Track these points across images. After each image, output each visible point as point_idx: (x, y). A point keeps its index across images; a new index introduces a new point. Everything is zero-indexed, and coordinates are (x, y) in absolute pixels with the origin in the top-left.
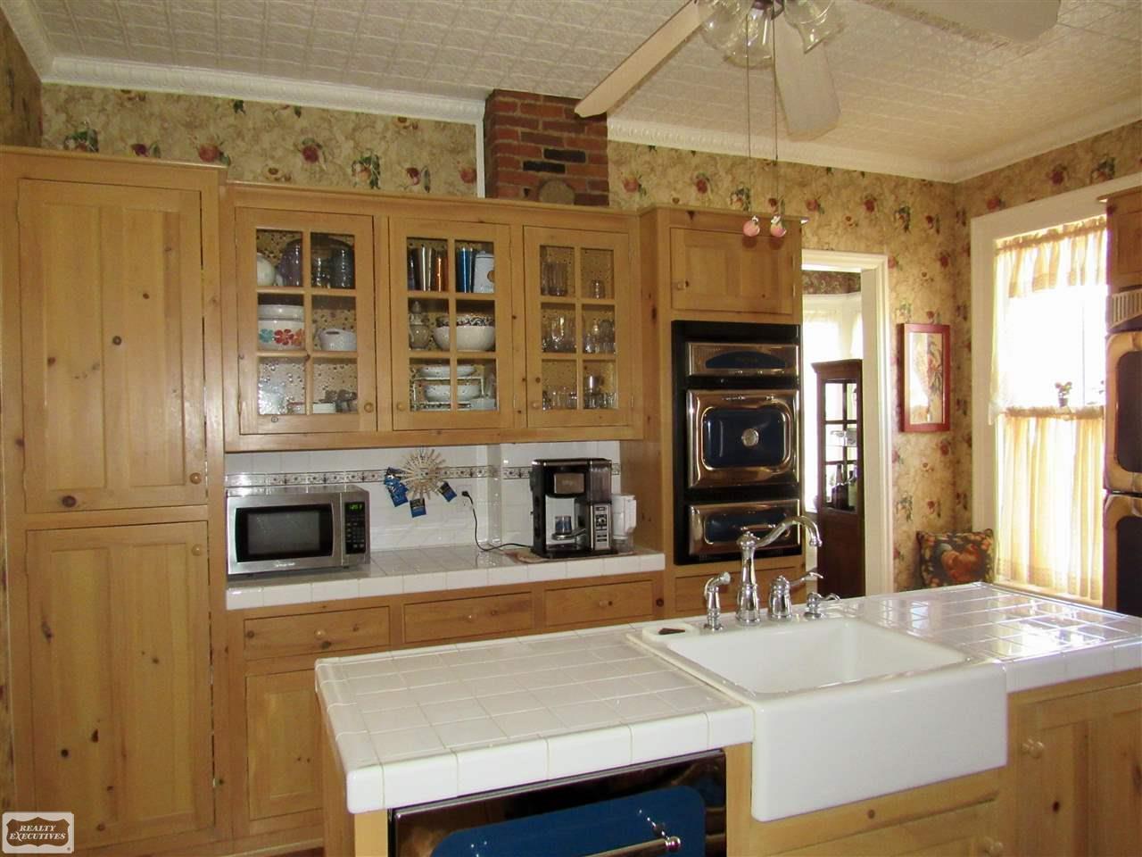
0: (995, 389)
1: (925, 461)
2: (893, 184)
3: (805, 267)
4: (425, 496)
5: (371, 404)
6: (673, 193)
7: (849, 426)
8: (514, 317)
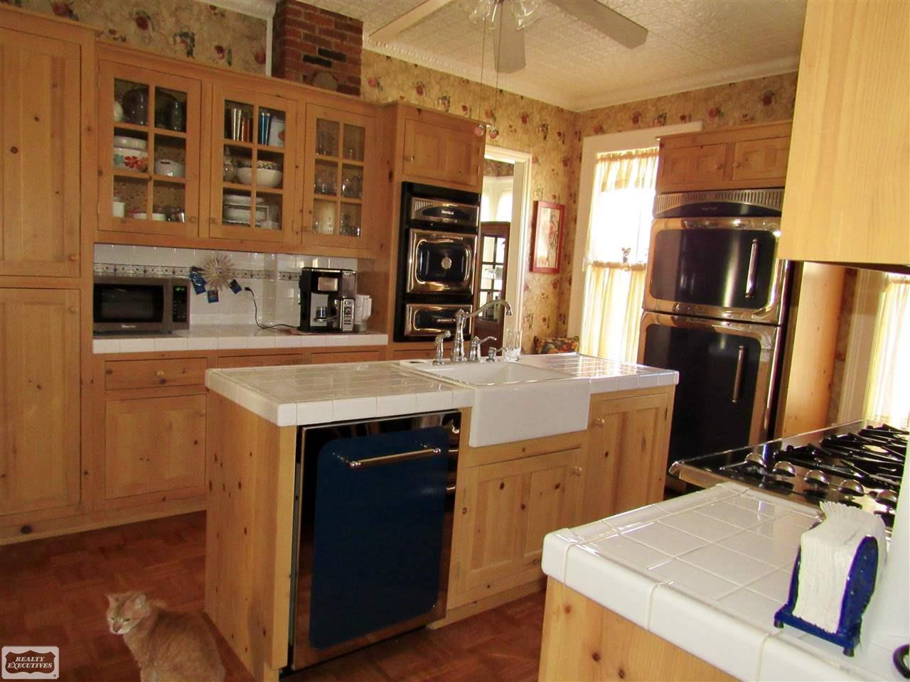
0: (588, 249)
1: (543, 292)
2: (540, 107)
3: (487, 156)
4: (218, 289)
5: (194, 217)
6: (401, 92)
7: (497, 266)
8: (297, 167)
